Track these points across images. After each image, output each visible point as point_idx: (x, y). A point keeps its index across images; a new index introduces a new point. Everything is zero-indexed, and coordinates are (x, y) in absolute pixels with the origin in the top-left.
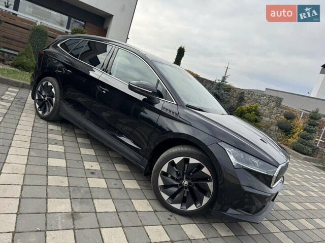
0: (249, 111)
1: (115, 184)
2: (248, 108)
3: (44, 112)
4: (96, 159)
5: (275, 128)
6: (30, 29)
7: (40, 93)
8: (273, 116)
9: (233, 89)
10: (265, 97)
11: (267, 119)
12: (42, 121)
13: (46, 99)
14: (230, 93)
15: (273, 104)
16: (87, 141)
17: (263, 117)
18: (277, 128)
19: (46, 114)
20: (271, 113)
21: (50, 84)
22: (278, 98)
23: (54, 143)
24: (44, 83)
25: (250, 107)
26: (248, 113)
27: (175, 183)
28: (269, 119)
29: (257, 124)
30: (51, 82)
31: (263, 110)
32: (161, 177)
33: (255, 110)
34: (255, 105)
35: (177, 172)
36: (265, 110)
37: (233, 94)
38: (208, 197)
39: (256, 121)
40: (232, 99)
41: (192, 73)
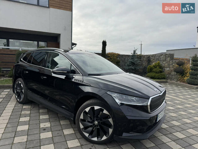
0: (155, 67)
1: (58, 134)
2: (153, 65)
3: (20, 99)
4: (49, 120)
5: (174, 73)
6: (16, 54)
7: (16, 88)
8: (171, 66)
9: (143, 56)
10: (163, 56)
11: (168, 69)
12: (20, 105)
13: (20, 91)
14: (142, 59)
15: (168, 59)
16: (46, 111)
17: (165, 68)
18: (176, 73)
19: (21, 100)
20: (169, 65)
21: (20, 82)
22: (171, 54)
23: (24, 116)
24: (17, 83)
25: (155, 64)
26: (154, 68)
27: (90, 124)
28: (169, 68)
29: (162, 73)
30: (20, 81)
31: (164, 64)
32: (81, 122)
33: (159, 66)
34: (158, 62)
35: (90, 117)
36: (165, 64)
37: (143, 59)
38: (112, 129)
39: (161, 72)
40: (144, 62)
41: (115, 54)
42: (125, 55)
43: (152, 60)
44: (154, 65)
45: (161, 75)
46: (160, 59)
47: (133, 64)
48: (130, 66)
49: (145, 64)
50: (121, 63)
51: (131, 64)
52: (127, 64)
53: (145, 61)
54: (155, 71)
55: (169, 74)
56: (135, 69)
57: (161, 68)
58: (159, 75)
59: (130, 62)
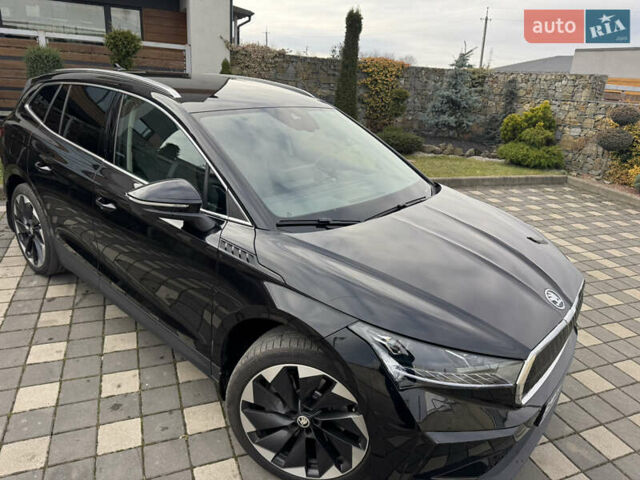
0: (531, 122)
1: (164, 429)
2: (526, 116)
3: (36, 260)
5: (594, 149)
7: (20, 218)
8: (589, 122)
9: (491, 76)
10: (564, 82)
11: (576, 131)
12: (36, 281)
13: (32, 231)
14: (486, 87)
15: (582, 96)
17: (567, 129)
18: (601, 150)
19: (40, 264)
20: (583, 116)
21: (27, 200)
22: (596, 77)
23: (46, 339)
24: (18, 199)
25: (532, 111)
26: (528, 127)
27: (282, 421)
28: (579, 130)
29: (551, 148)
30: (27, 196)
31: (563, 112)
33: (544, 118)
34: (543, 105)
36: (568, 112)
37: (491, 87)
38: (363, 448)
39: (549, 142)
40: (493, 100)
41: (392, 64)
42: (427, 69)
43: (521, 93)
44: (530, 114)
45: (547, 156)
46: (551, 92)
47: (454, 105)
48: (444, 113)
49: (495, 106)
50: (409, 100)
51: (445, 107)
52: (434, 106)
53: (496, 95)
54: (528, 137)
55: (579, 150)
56: (460, 124)
57: (549, 128)
58: (540, 152)
59: (445, 100)
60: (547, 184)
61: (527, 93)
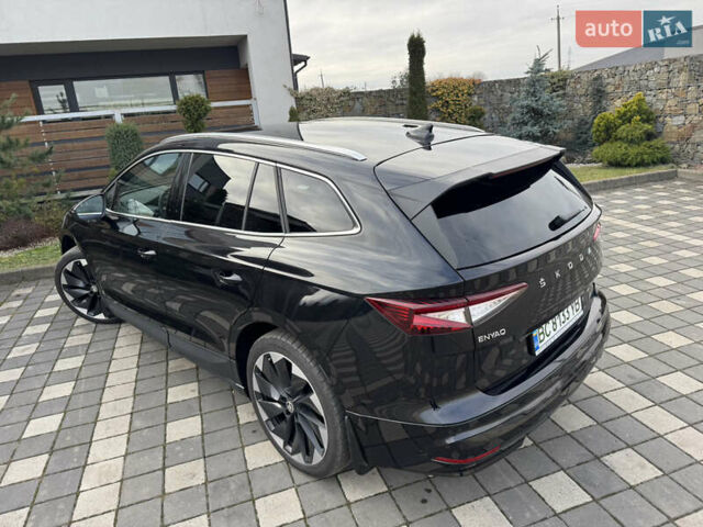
0: (625, 118)
2: (618, 111)
8: (693, 107)
11: (679, 120)
15: (681, 79)
17: (667, 119)
20: (684, 102)
22: (692, 58)
25: (625, 106)
26: (623, 124)
28: (683, 118)
31: (661, 101)
34: (635, 97)
36: (667, 100)
37: (574, 88)
39: (650, 136)
41: (462, 82)
43: (610, 89)
44: (623, 110)
45: (649, 151)
46: (643, 83)
47: (536, 114)
48: (526, 124)
49: (583, 108)
50: (486, 116)
51: (526, 118)
52: (514, 119)
53: (581, 96)
54: (624, 134)
55: (686, 139)
56: (546, 134)
57: (647, 121)
58: (641, 149)
59: (525, 110)
60: (656, 181)
61: (616, 88)
